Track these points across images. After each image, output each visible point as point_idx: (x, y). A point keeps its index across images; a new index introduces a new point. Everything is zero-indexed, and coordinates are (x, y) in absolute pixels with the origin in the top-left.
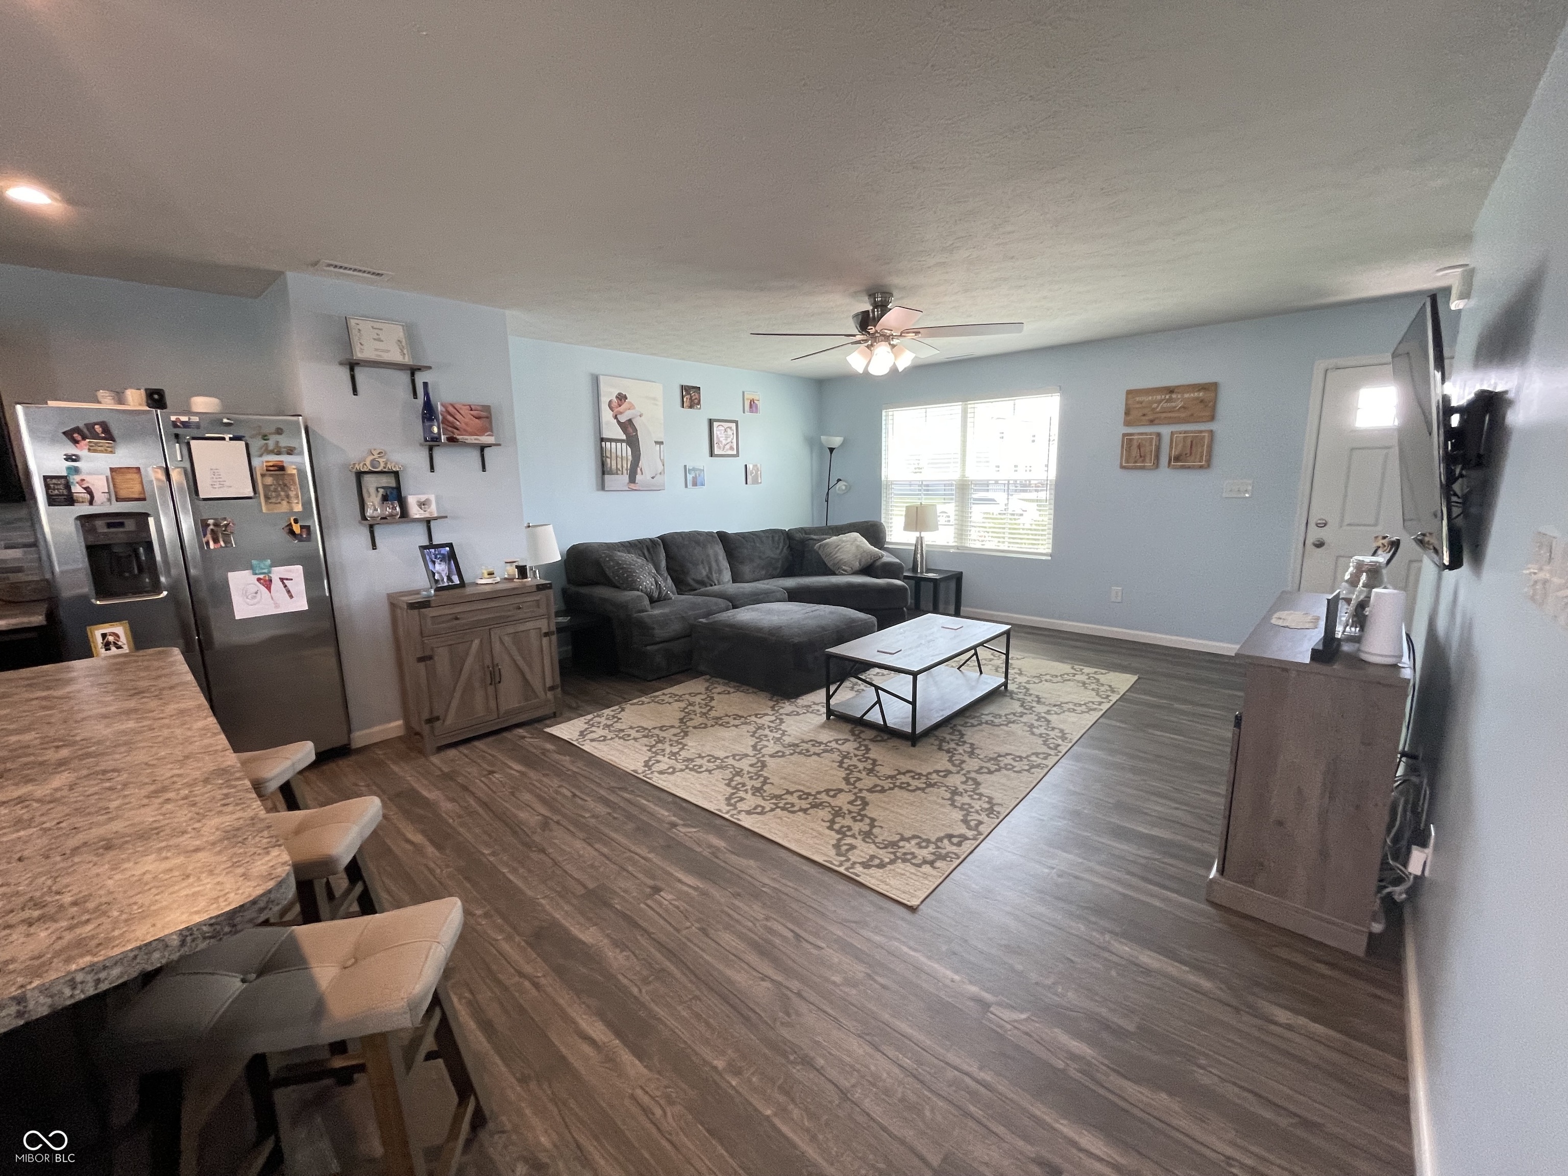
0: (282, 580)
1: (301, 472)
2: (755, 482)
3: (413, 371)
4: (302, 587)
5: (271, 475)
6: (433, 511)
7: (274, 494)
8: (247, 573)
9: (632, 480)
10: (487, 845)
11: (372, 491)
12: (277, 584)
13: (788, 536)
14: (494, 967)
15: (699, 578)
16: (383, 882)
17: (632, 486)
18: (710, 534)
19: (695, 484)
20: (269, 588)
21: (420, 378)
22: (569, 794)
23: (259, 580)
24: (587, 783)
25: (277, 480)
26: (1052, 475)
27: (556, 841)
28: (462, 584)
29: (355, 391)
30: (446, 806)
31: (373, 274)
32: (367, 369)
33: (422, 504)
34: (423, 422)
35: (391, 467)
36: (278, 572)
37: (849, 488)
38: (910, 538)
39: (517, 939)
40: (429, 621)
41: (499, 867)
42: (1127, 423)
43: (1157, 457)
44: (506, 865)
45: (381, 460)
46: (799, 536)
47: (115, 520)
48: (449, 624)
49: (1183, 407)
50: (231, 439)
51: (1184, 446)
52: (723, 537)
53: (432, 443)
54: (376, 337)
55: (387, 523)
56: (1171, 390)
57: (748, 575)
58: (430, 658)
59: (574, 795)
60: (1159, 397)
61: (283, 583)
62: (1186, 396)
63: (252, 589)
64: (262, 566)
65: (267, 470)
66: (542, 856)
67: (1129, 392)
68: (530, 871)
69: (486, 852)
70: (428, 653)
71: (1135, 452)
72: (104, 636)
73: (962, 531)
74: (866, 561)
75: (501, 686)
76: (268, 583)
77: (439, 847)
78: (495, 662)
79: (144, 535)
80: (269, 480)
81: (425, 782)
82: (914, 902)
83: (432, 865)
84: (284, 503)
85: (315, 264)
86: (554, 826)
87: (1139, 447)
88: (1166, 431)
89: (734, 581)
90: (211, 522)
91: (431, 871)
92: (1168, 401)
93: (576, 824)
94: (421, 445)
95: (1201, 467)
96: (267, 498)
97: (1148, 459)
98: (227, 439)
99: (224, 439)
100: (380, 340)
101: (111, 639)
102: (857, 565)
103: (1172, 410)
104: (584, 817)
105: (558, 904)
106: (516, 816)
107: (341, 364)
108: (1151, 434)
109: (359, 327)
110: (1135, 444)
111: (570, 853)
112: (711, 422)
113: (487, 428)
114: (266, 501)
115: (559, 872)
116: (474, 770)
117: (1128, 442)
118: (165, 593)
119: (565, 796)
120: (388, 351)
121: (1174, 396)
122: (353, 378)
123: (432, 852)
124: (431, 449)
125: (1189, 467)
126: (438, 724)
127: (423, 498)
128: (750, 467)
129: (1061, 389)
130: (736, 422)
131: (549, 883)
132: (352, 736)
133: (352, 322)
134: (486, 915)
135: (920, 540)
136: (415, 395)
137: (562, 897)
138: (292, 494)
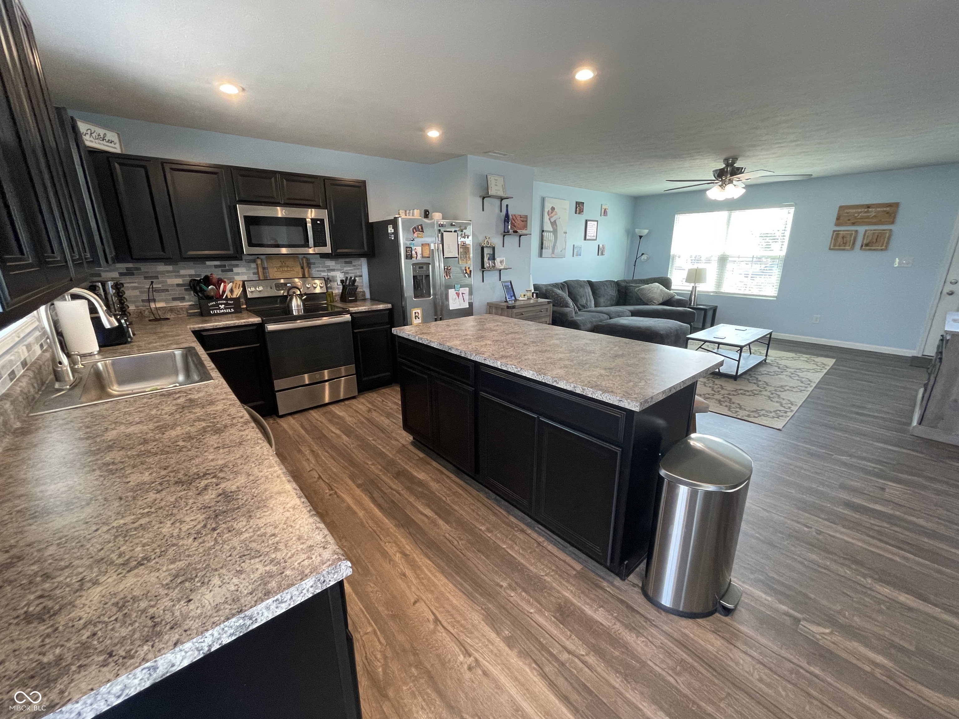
2: (602, 254)
3: (502, 199)
4: (468, 298)
5: (462, 248)
6: (504, 265)
7: (463, 256)
8: (454, 290)
9: (553, 253)
11: (486, 255)
12: (461, 296)
13: (617, 284)
15: (582, 303)
17: (553, 256)
18: (584, 281)
19: (577, 255)
20: (459, 297)
21: (505, 203)
23: (456, 293)
25: (463, 250)
26: (783, 253)
28: (516, 300)
29: (483, 210)
32: (489, 199)
33: (501, 262)
34: (504, 223)
35: (492, 244)
36: (462, 291)
37: (648, 259)
38: (688, 287)
42: (837, 225)
43: (854, 243)
45: (489, 241)
46: (623, 284)
47: (421, 266)
49: (875, 216)
50: (453, 232)
51: (872, 238)
52: (590, 283)
53: (505, 233)
54: (496, 184)
55: (489, 270)
56: (868, 206)
57: (602, 304)
60: (859, 210)
61: (463, 295)
62: (878, 209)
63: (454, 297)
64: (458, 287)
65: (462, 245)
67: (841, 207)
71: (840, 240)
72: (415, 313)
73: (719, 283)
74: (666, 298)
76: (459, 295)
79: (428, 272)
82: (780, 428)
84: (465, 260)
87: (843, 238)
88: (861, 229)
89: (595, 307)
90: (447, 267)
92: (866, 212)
94: (501, 234)
95: (882, 250)
96: (461, 258)
97: (848, 244)
99: (451, 231)
100: (497, 186)
101: (417, 314)
102: (661, 301)
103: (868, 217)
107: (480, 197)
108: (852, 231)
109: (492, 179)
110: (841, 236)
112: (586, 221)
113: (525, 227)
117: (836, 235)
118: (432, 297)
120: (497, 190)
121: (870, 210)
122: (483, 203)
124: (504, 236)
125: (874, 250)
127: (501, 259)
128: (601, 246)
129: (795, 205)
130: (597, 221)
133: (489, 177)
135: (694, 288)
136: (501, 211)
138: (467, 256)
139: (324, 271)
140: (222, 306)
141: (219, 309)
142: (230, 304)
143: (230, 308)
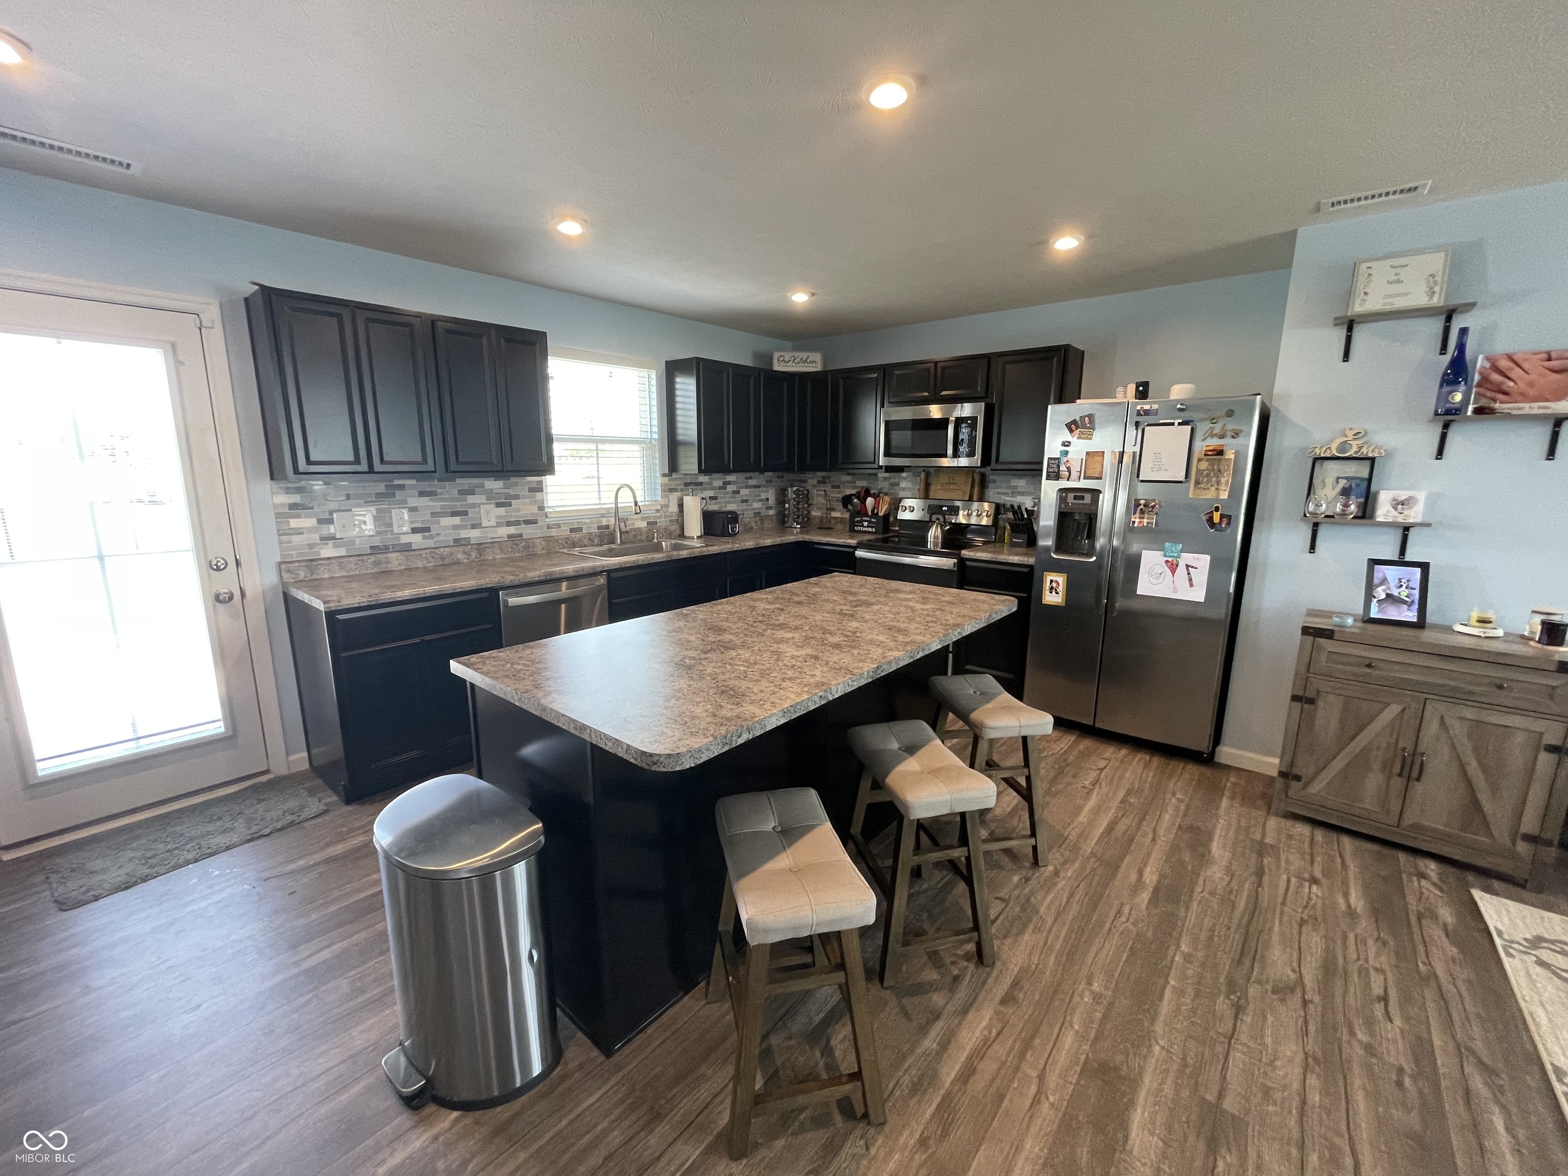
0: (1188, 566)
1: (1240, 456)
3: (1448, 314)
4: (1205, 578)
5: (1208, 460)
6: (1414, 515)
7: (1205, 479)
8: (1159, 553)
10: (1195, 941)
11: (1330, 481)
12: (1181, 570)
14: (1037, 1041)
16: (1077, 887)
20: (1173, 572)
21: (1457, 324)
22: (1378, 990)
23: (1167, 562)
24: (1431, 1006)
25: (1212, 465)
27: (1270, 1019)
28: (1421, 624)
29: (1346, 356)
30: (1215, 873)
31: (1402, 191)
32: (1371, 325)
33: (1398, 504)
34: (1441, 386)
35: (1366, 451)
36: (1187, 558)
39: (1086, 1047)
40: (1324, 657)
41: (1173, 973)
44: (1183, 978)
45: (1354, 443)
47: (1079, 493)
48: (1355, 669)
50: (1179, 424)
53: (1449, 417)
54: (1392, 278)
55: (1334, 523)
58: (1311, 701)
59: (1384, 999)
61: (1188, 570)
63: (1158, 570)
64: (1173, 549)
65: (1205, 455)
66: (1229, 1013)
68: (1193, 1010)
69: (1184, 947)
70: (1310, 694)
72: (1051, 581)
75: (1418, 788)
76: (1173, 567)
77: (1154, 900)
78: (1421, 749)
79: (1094, 507)
80: (1204, 465)
81: (1231, 835)
83: (1126, 909)
84: (1213, 489)
85: (1318, 208)
86: (1295, 1001)
90: (1142, 502)
91: (1119, 912)
93: (1328, 1028)
94: (1432, 421)
96: (1197, 483)
98: (1176, 424)
99: (1173, 424)
100: (1398, 282)
101: (1054, 585)
104: (1352, 1033)
105: (1167, 1071)
106: (1267, 946)
107: (1337, 322)
109: (1370, 271)
111: (1265, 1045)
114: (1195, 486)
115: (1219, 1049)
116: (1297, 863)
118: (1094, 558)
119: (1368, 986)
120: (1406, 294)
122: (1349, 340)
123: (1143, 900)
124: (1445, 426)
126: (1295, 784)
127: (1403, 495)
131: (1192, 1044)
132: (1219, 748)
133: (1362, 267)
134: (1097, 997)
136: (1444, 349)
137: (1181, 1072)
138: (1223, 480)
139: (1006, 494)
140: (866, 524)
141: (863, 526)
142: (873, 523)
143: (872, 527)
